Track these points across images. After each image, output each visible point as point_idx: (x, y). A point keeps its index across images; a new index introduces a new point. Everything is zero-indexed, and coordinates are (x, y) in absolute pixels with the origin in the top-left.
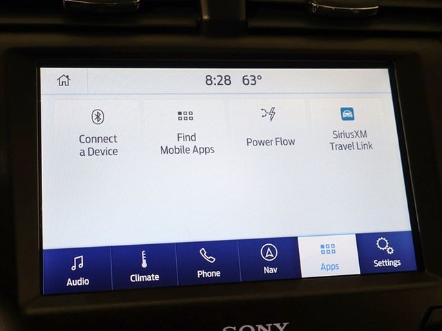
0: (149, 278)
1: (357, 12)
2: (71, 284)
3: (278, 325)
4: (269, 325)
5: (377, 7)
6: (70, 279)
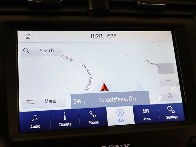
0: (67, 125)
1: (157, 6)
3: (125, 145)
4: (121, 145)
5: (166, 4)
6: (31, 126)
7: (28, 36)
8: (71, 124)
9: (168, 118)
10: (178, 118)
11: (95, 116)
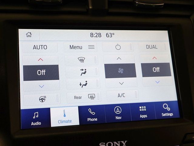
1: (154, 6)
3: (123, 142)
4: (119, 142)
5: (163, 4)
6: (32, 123)
7: (29, 34)
9: (164, 115)
10: (173, 115)
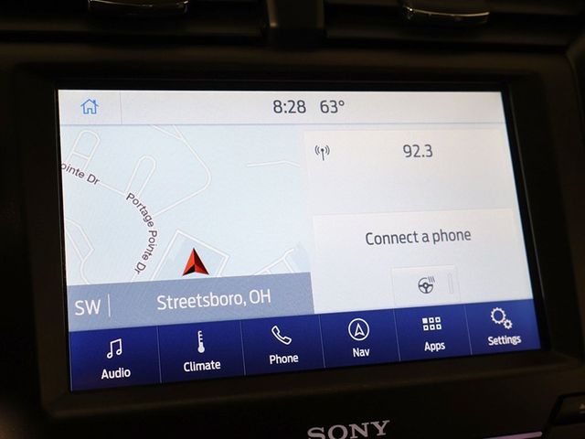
0: (208, 366)
1: (459, 19)
2: (107, 376)
3: (376, 424)
4: (365, 425)
5: (487, 14)
6: (105, 371)
7: (90, 105)
8: (218, 365)
9: (494, 342)
10: (520, 341)
11: (287, 341)
